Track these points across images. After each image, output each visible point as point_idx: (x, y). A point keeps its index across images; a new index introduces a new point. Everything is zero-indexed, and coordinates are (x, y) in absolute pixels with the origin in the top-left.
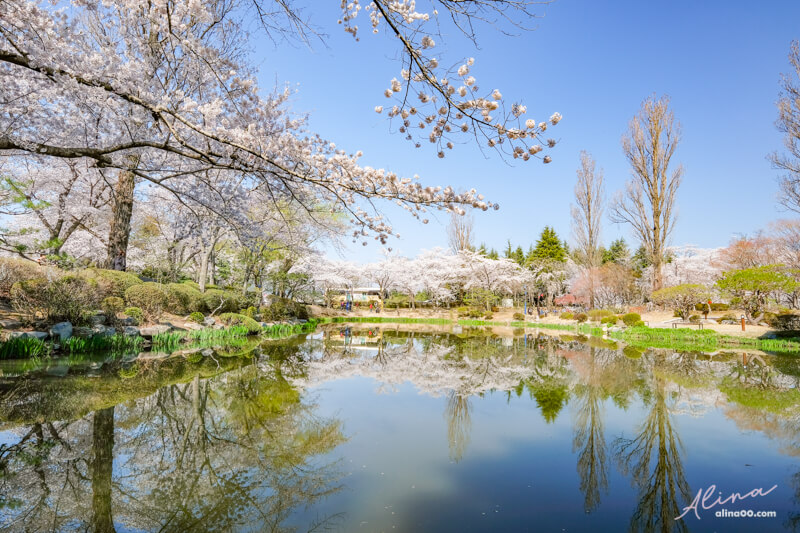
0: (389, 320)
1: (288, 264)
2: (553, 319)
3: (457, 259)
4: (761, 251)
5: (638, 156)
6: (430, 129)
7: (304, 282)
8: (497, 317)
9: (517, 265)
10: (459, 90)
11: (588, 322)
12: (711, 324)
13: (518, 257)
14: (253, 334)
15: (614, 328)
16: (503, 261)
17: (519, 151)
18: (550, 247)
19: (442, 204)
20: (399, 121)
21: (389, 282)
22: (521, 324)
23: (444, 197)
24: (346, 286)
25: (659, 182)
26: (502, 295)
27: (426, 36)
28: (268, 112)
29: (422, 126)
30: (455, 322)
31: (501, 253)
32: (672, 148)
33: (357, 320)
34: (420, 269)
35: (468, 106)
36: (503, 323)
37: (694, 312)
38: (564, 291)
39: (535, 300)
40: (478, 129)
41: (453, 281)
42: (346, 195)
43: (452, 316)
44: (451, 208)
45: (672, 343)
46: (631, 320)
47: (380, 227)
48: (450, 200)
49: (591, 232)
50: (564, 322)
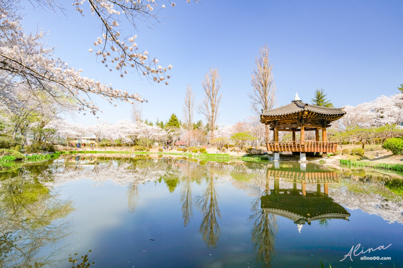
0: (101, 152)
1: (43, 124)
2: (174, 151)
3: (135, 125)
4: (244, 127)
5: (207, 88)
6: (117, 64)
7: (53, 133)
8: (151, 150)
9: (161, 129)
10: (130, 48)
11: (187, 152)
12: (228, 152)
13: (162, 125)
14: (19, 160)
15: (196, 154)
16: (155, 127)
17: (155, 79)
18: (174, 122)
19: (123, 98)
20: (101, 58)
21: (101, 135)
22: (161, 153)
23: (124, 95)
24: (78, 136)
25: (214, 99)
26: (154, 141)
27: (114, 20)
28: (28, 42)
29: (113, 62)
30: (132, 153)
31: (154, 123)
32: (219, 87)
33: (84, 152)
34: (117, 129)
35: (134, 56)
36: (154, 153)
37: (224, 148)
38: (179, 140)
39: (168, 143)
40: (138, 68)
41: (132, 135)
42: (74, 90)
43: (131, 150)
44: (127, 100)
45: (216, 159)
46: (202, 151)
47: (92, 107)
48: (126, 97)
49: (190, 117)
50: (178, 152)
